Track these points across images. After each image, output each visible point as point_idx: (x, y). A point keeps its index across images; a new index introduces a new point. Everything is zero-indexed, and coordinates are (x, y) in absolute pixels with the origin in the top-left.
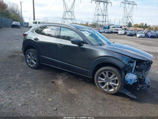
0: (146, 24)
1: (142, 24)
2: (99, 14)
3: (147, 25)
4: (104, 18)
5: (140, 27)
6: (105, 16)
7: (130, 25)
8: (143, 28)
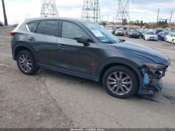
0: (142, 21)
1: (138, 21)
2: (89, 8)
3: (144, 22)
4: (96, 13)
5: (135, 24)
6: (96, 11)
7: (125, 22)
8: (139, 25)
